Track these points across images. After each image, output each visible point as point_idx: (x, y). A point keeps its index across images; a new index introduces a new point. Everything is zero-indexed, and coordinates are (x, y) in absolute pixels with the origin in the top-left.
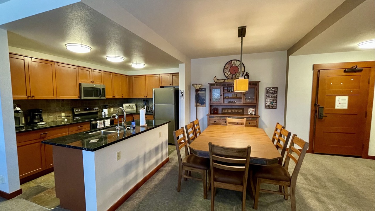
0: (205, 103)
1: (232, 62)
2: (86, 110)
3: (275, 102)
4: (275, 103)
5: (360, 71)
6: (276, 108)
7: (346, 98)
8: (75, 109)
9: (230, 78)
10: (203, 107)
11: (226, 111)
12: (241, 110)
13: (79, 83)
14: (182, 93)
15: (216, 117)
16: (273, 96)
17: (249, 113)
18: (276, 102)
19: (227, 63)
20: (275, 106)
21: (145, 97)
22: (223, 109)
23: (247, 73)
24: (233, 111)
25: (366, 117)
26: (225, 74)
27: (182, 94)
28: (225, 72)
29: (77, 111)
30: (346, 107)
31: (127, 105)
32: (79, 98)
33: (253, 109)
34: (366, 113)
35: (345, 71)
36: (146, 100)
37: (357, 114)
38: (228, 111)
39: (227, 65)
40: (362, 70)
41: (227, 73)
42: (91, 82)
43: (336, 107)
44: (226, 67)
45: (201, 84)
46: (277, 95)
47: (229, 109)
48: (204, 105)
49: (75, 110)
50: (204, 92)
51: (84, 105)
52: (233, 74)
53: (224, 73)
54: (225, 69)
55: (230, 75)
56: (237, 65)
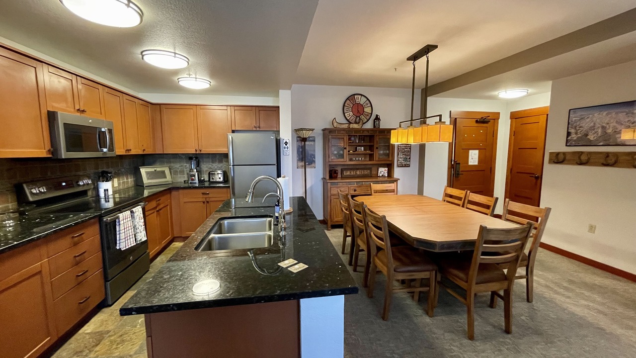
0: (315, 162)
1: (356, 97)
2: (59, 187)
3: (408, 157)
4: (409, 160)
5: (487, 122)
6: (409, 166)
7: (477, 152)
8: (28, 186)
9: (353, 121)
10: (311, 167)
11: (348, 173)
12: (369, 171)
13: (48, 111)
14: (286, 145)
15: (341, 184)
16: (406, 150)
17: (381, 175)
18: (410, 158)
19: (348, 99)
20: (408, 163)
21: (196, 151)
22: (342, 171)
23: (377, 116)
24: (358, 173)
25: (491, 173)
26: (346, 114)
27: (286, 147)
28: (345, 111)
29: (35, 192)
30: (476, 163)
31: (150, 169)
32: (50, 156)
33: (385, 169)
34: (491, 168)
35: (477, 122)
36: (196, 158)
37: (484, 170)
38: (350, 173)
39: (348, 101)
40: (489, 121)
41: (349, 113)
42: (78, 110)
43: (470, 163)
44: (346, 105)
45: (312, 130)
46: (410, 149)
47: (351, 169)
48: (313, 165)
49: (27, 192)
50: (312, 143)
51: (49, 174)
52: (357, 117)
53: (344, 114)
54: (345, 108)
55: (352, 118)
56: (362, 103)
